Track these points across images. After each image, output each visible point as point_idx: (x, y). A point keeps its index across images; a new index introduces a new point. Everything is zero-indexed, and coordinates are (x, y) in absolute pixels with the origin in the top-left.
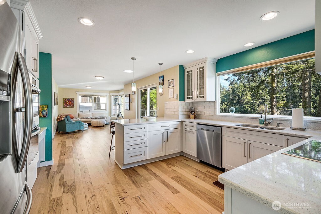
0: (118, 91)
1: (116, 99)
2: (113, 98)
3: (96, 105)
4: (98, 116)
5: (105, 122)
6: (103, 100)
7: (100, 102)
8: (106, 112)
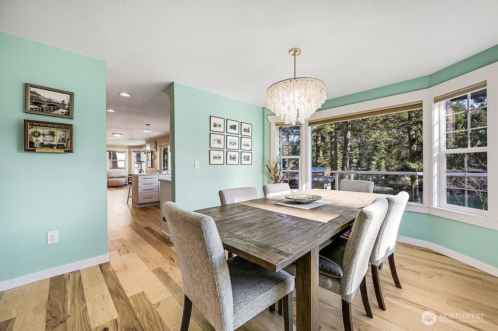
0: (141, 147)
1: (139, 156)
2: (134, 155)
3: (111, 163)
4: (115, 176)
5: (124, 182)
6: (120, 156)
7: (116, 159)
8: (125, 171)
